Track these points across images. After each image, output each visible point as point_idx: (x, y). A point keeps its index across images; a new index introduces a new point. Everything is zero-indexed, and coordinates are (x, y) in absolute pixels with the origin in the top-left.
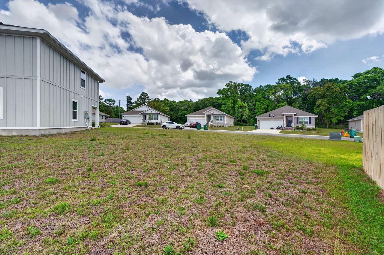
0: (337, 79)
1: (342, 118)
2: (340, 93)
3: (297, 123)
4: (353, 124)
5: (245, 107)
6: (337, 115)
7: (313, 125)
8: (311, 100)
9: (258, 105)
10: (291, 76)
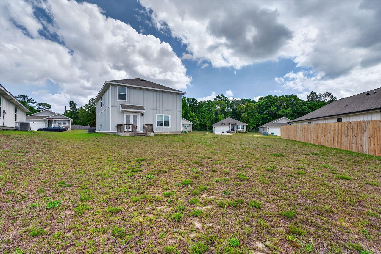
0: (250, 99)
1: (255, 126)
2: (254, 109)
3: (237, 129)
4: (262, 129)
5: (195, 117)
6: (252, 124)
7: (245, 130)
8: (238, 113)
9: (204, 115)
10: (224, 95)
